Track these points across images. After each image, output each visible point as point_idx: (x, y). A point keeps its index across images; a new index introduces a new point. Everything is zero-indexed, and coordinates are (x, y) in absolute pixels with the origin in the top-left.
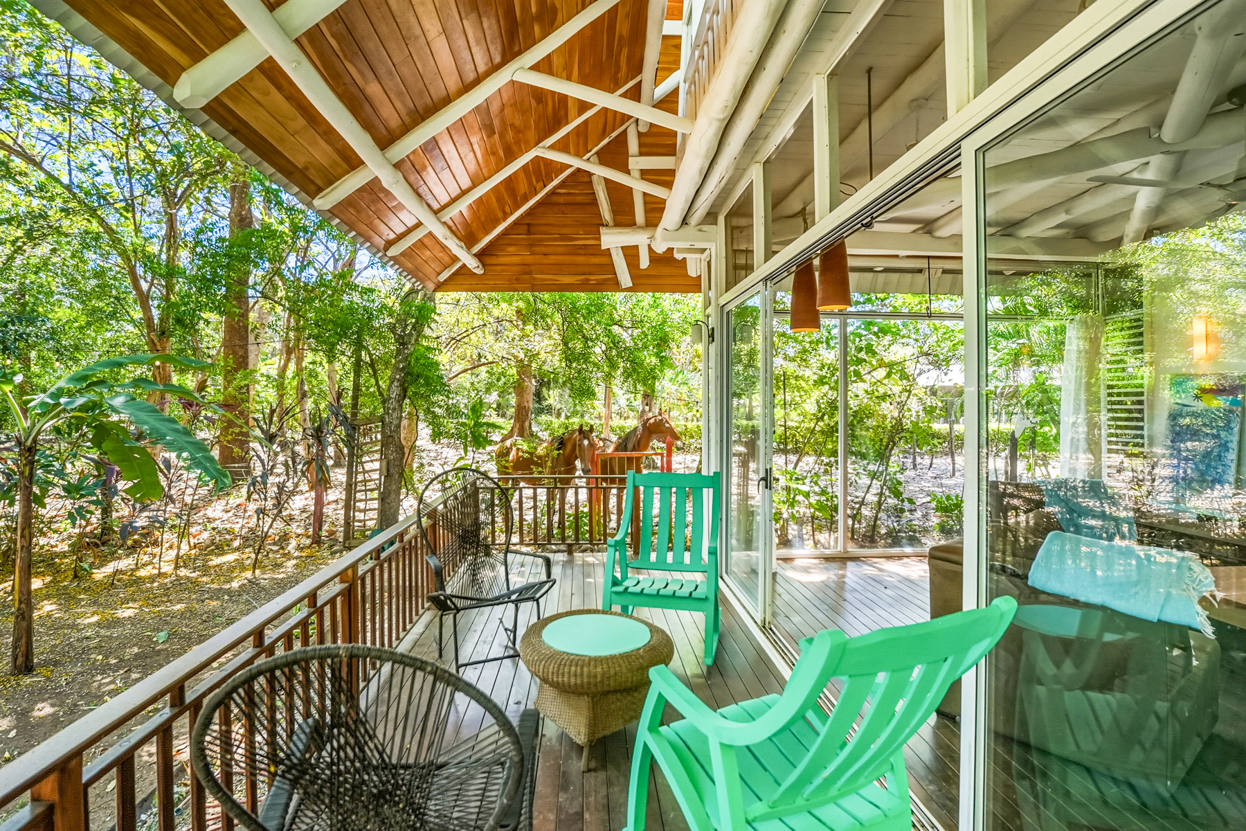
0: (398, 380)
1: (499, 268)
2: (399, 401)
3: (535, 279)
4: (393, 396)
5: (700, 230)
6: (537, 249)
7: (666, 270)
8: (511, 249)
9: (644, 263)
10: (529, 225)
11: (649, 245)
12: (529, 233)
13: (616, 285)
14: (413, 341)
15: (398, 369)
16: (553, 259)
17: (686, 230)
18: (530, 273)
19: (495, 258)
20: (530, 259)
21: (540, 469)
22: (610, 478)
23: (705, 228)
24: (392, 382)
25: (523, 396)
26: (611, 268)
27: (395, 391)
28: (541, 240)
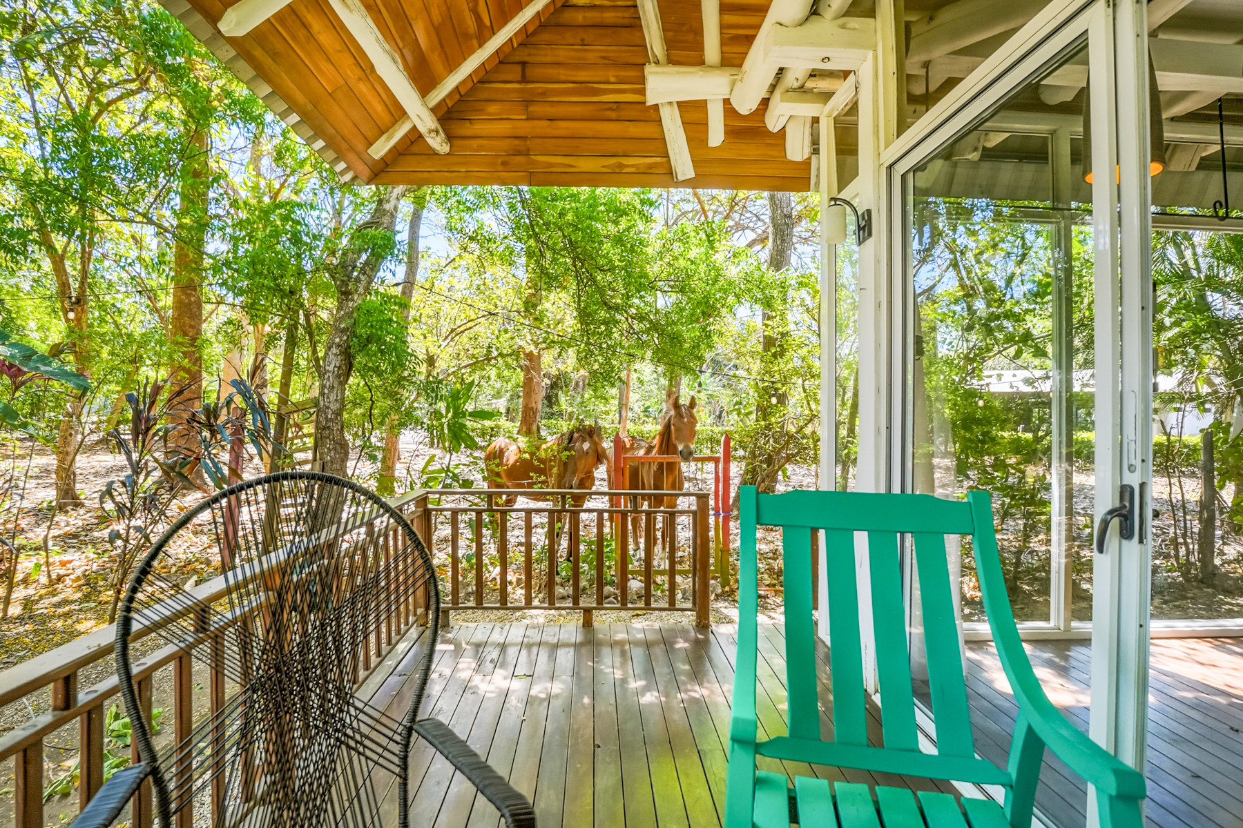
0: (338, 346)
1: (475, 143)
2: (339, 376)
3: (534, 163)
4: (330, 368)
5: (843, 27)
6: (536, 109)
7: (751, 150)
8: (493, 108)
9: (716, 135)
10: (524, 64)
11: (727, 102)
12: (524, 79)
13: (668, 177)
14: (361, 290)
15: (337, 329)
16: (564, 127)
17: (816, 26)
18: (526, 153)
19: (467, 124)
20: (525, 128)
21: (543, 478)
22: (656, 496)
23: (854, 22)
24: (329, 348)
25: (530, 396)
26: (660, 144)
27: (334, 362)
28: (544, 93)
